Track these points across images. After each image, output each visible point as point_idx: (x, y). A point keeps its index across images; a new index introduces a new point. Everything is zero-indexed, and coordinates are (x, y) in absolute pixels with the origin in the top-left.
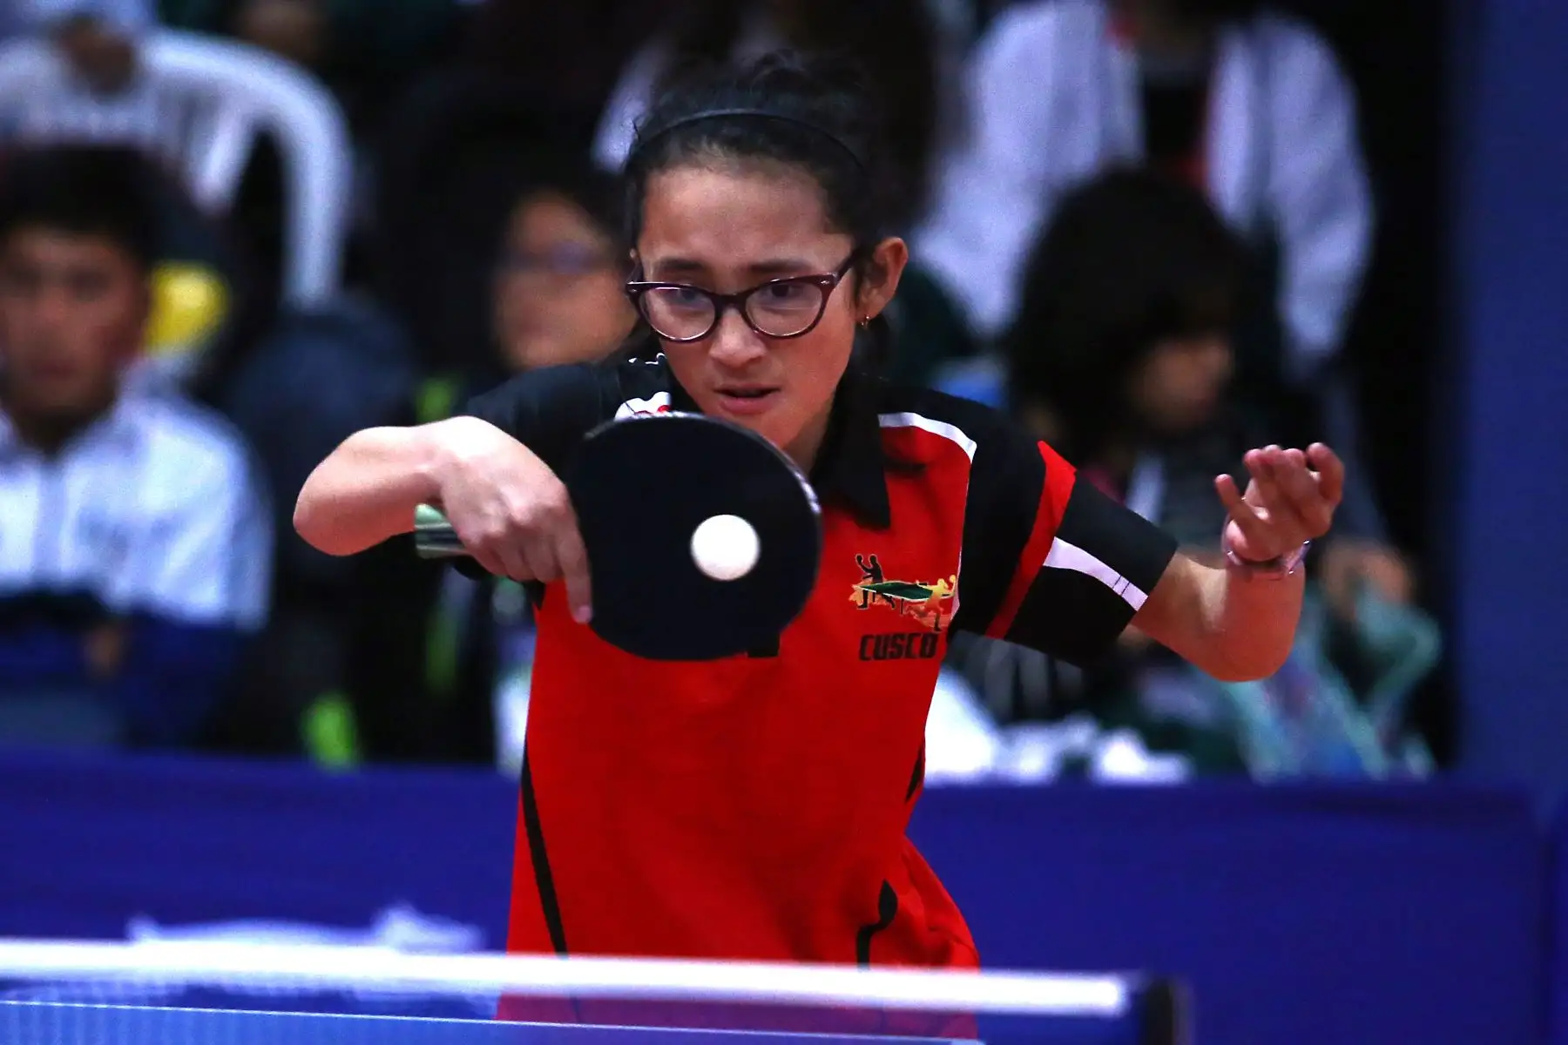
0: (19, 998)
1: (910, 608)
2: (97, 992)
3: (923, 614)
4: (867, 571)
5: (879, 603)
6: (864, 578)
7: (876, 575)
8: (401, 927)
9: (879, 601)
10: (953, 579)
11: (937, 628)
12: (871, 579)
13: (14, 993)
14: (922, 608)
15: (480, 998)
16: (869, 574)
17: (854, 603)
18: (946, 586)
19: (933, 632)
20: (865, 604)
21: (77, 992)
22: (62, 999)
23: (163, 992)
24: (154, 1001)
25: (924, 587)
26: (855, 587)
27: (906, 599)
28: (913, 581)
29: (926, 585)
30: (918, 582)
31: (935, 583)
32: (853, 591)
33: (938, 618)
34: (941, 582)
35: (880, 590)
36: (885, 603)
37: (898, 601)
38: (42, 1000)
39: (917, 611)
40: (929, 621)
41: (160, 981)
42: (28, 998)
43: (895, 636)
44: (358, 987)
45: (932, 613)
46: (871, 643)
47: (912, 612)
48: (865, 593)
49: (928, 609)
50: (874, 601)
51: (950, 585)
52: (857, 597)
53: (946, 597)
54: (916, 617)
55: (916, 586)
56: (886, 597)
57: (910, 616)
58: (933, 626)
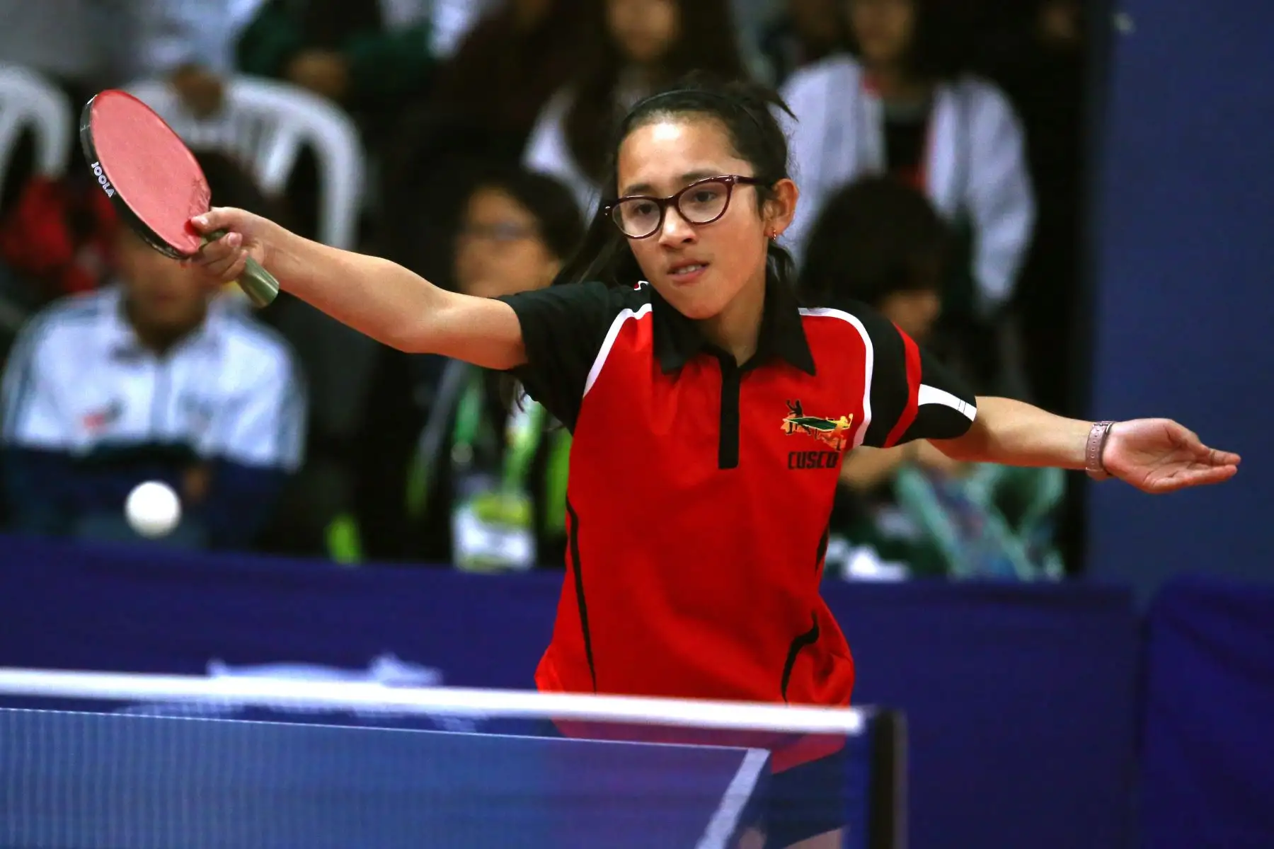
0: (133, 713)
1: (821, 435)
2: (185, 709)
3: (829, 439)
4: (793, 410)
5: (800, 431)
6: (791, 414)
7: (799, 413)
8: (388, 668)
9: (800, 430)
10: (851, 416)
11: (838, 448)
12: (794, 415)
13: (130, 709)
14: (829, 435)
15: (438, 716)
16: (793, 411)
17: (784, 430)
18: (847, 421)
19: (836, 451)
20: (791, 431)
21: (172, 708)
22: (162, 714)
23: (229, 710)
24: (223, 715)
25: (832, 422)
26: (785, 420)
27: (819, 429)
28: (824, 417)
29: (832, 420)
30: (827, 419)
31: (838, 419)
32: (783, 423)
33: (839, 441)
34: (843, 419)
35: (801, 423)
36: (803, 431)
37: (813, 430)
38: (149, 714)
39: (826, 438)
40: (833, 444)
41: (227, 702)
42: (141, 713)
43: (811, 453)
44: (356, 709)
45: (836, 439)
46: (794, 457)
47: (823, 438)
48: (791, 424)
49: (834, 435)
50: (796, 428)
51: (849, 420)
52: (786, 427)
53: (844, 429)
54: (825, 441)
55: (826, 421)
56: (804, 427)
57: (821, 440)
58: (836, 447)
